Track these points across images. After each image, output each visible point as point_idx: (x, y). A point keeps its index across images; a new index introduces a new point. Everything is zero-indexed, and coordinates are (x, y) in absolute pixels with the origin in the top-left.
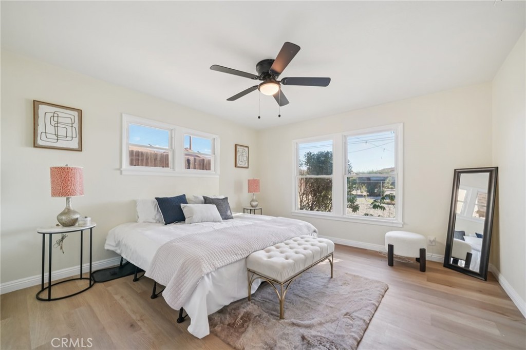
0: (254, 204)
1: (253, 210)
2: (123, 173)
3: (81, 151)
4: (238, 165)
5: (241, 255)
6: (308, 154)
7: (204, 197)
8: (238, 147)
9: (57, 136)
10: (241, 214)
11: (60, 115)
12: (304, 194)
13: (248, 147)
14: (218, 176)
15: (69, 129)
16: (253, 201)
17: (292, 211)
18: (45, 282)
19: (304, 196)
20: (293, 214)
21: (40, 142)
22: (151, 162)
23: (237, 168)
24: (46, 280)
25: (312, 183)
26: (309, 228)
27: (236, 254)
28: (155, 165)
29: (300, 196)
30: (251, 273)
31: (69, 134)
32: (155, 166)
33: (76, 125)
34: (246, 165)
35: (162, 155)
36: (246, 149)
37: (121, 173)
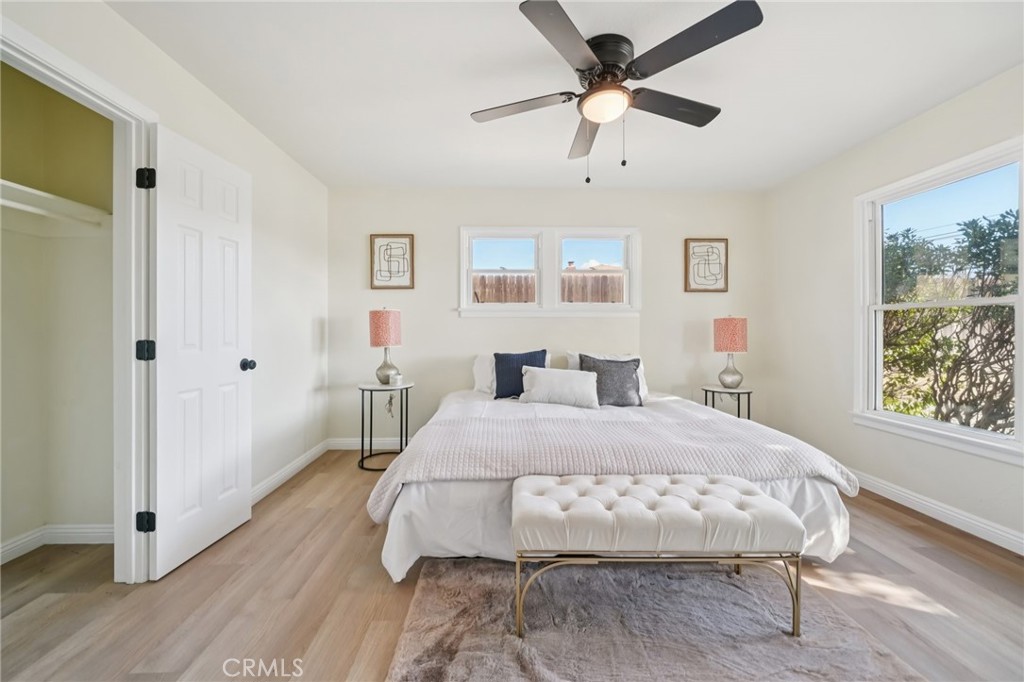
0: (729, 379)
2: (463, 315)
3: (413, 288)
4: (693, 286)
5: (496, 471)
7: (581, 356)
8: (694, 244)
9: (390, 272)
11: (393, 246)
13: (725, 241)
14: (637, 315)
15: (401, 261)
16: (729, 371)
17: (857, 410)
18: (365, 448)
20: (856, 420)
21: (376, 283)
22: (577, 293)
23: (690, 294)
24: (367, 447)
27: (486, 467)
28: (584, 299)
31: (401, 269)
32: (583, 301)
33: (408, 256)
34: (720, 285)
35: (596, 279)
36: (721, 245)
37: (459, 315)
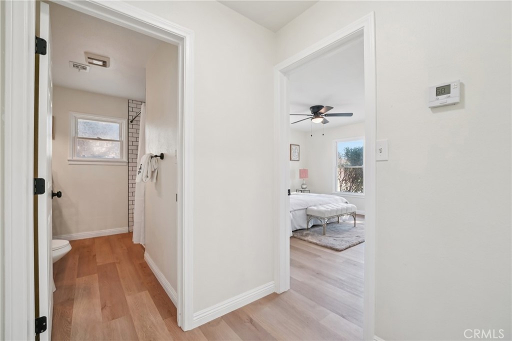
0: (304, 186)
1: (303, 190)
4: (292, 159)
6: (346, 148)
8: (292, 146)
10: (295, 193)
12: (343, 180)
13: (299, 145)
16: (303, 184)
19: (344, 182)
23: (291, 161)
25: (350, 172)
26: (342, 200)
29: (340, 182)
30: (309, 217)
34: (298, 159)
36: (298, 147)
